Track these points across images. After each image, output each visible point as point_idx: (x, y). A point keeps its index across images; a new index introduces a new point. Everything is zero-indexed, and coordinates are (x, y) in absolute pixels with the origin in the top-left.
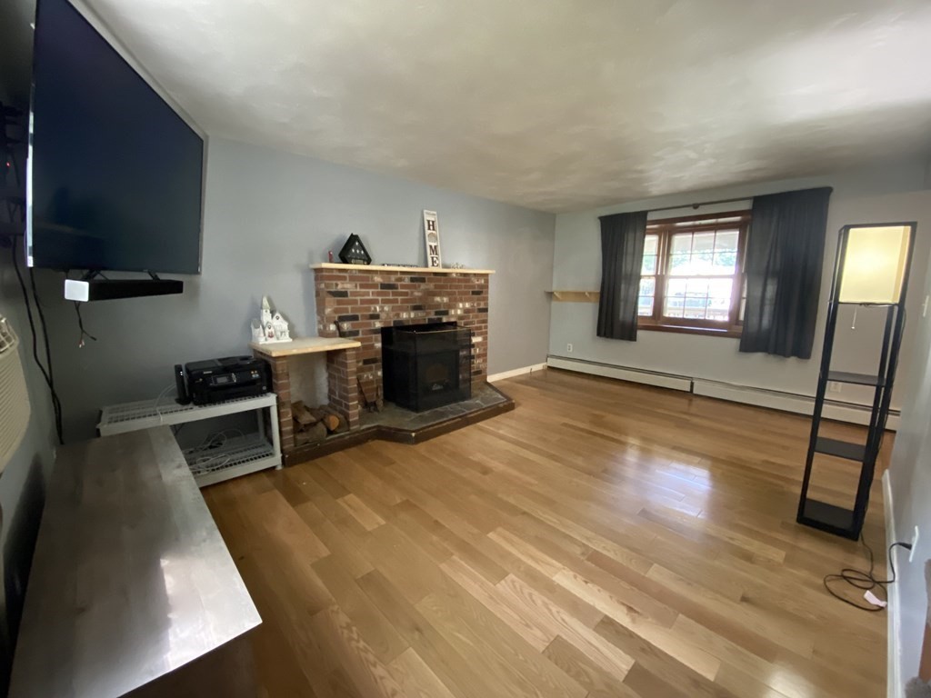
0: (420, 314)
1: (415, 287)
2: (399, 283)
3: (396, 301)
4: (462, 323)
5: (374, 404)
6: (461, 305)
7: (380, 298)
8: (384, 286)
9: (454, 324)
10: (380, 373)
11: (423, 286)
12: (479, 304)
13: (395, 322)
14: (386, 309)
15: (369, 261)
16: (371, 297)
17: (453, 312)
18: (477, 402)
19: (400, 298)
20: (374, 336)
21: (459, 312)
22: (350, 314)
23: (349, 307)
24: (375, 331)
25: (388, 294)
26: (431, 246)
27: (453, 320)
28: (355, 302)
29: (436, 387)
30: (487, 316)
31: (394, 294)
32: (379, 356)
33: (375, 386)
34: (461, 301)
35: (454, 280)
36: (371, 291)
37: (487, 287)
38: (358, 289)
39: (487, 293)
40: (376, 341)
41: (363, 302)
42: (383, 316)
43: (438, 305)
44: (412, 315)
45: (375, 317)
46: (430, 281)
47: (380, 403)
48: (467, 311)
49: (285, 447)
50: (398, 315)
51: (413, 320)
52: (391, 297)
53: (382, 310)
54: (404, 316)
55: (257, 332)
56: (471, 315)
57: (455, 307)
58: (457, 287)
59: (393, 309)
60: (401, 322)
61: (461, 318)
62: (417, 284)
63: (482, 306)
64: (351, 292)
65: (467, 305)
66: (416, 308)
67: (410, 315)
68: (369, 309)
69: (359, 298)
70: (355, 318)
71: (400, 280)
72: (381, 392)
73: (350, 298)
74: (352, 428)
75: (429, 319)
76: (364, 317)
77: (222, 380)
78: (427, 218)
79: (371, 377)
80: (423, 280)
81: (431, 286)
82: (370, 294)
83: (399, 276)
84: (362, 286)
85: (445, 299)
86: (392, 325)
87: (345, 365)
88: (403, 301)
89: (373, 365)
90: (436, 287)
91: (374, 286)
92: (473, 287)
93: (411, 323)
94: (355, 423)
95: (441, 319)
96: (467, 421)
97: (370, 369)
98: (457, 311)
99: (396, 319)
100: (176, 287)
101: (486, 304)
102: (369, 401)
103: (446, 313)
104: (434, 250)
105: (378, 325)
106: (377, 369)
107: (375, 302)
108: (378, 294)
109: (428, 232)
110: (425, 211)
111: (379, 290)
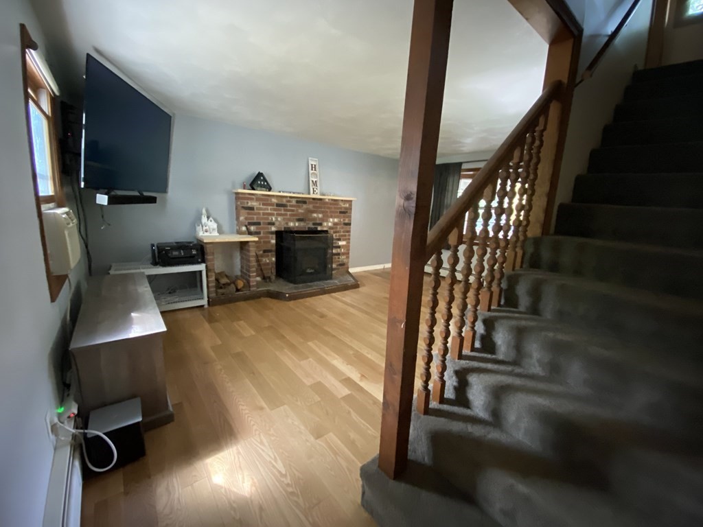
0: (302, 224)
1: (299, 207)
2: (288, 204)
3: (286, 215)
4: (331, 232)
5: (269, 278)
6: (331, 220)
7: (275, 212)
8: (278, 205)
9: (326, 232)
10: (274, 259)
11: (305, 206)
12: (344, 220)
13: (285, 228)
14: (279, 219)
15: (270, 189)
16: (269, 211)
17: (325, 224)
18: (336, 282)
19: (288, 213)
20: (270, 236)
21: (330, 224)
22: (255, 221)
23: (255, 217)
24: (272, 233)
25: (280, 210)
26: (313, 181)
27: (325, 229)
28: (259, 214)
29: (309, 271)
30: (350, 228)
31: (285, 210)
32: (274, 248)
33: (270, 266)
34: (331, 217)
35: (327, 203)
36: (269, 207)
37: (351, 209)
38: (261, 206)
39: (351, 213)
40: (272, 239)
41: (264, 214)
42: (277, 224)
43: (315, 219)
44: (297, 224)
45: (273, 224)
46: (310, 203)
47: (273, 277)
48: (335, 224)
49: (211, 295)
50: (287, 223)
51: (297, 227)
52: (283, 212)
53: (277, 220)
54: (291, 224)
55: (199, 228)
56: (338, 227)
57: (327, 221)
58: (329, 208)
59: (284, 219)
60: (289, 228)
61: (331, 228)
62: (300, 204)
63: (347, 221)
64: (257, 208)
65: (336, 220)
66: (299, 220)
67: (295, 224)
68: (268, 219)
69: (261, 212)
70: (259, 224)
71: (289, 201)
72: (274, 271)
73: (256, 211)
74: (252, 289)
75: (309, 228)
76: (264, 223)
77: (175, 253)
78: (311, 162)
79: (268, 261)
80: (305, 202)
81: (311, 206)
82: (269, 210)
83: (288, 199)
84: (263, 204)
85: (320, 216)
86: (283, 229)
87: (249, 251)
88: (291, 215)
89: (270, 254)
90: (314, 207)
91: (272, 205)
92: (341, 208)
93: (295, 229)
94: (253, 286)
95: (317, 228)
97: (268, 256)
98: (328, 224)
99: (286, 226)
100: (152, 200)
101: (350, 220)
102: (266, 275)
103: (320, 224)
104: (315, 183)
105: (273, 229)
106: (272, 256)
107: (273, 214)
108: (275, 210)
109: (311, 172)
110: (310, 158)
111: (275, 207)
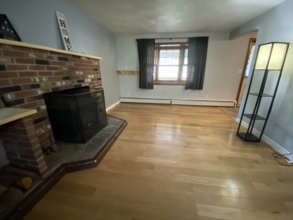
0: (69, 82)
1: (61, 64)
2: (50, 60)
3: (50, 74)
4: (91, 86)
5: (50, 148)
6: (89, 76)
7: (37, 71)
8: (38, 62)
9: (88, 87)
10: (49, 126)
11: (67, 64)
12: (97, 76)
13: (52, 89)
14: (44, 79)
15: (19, 40)
16: (29, 70)
17: (86, 80)
18: (110, 126)
19: (53, 71)
20: (38, 101)
21: (89, 80)
22: (11, 85)
23: (10, 79)
24: (39, 97)
25: (44, 69)
26: (65, 38)
27: (87, 85)
28: (15, 74)
29: (89, 125)
30: (101, 82)
31: (48, 68)
32: (46, 115)
33: (48, 136)
34: (89, 74)
35: (83, 61)
36: (28, 65)
37: (99, 67)
38: (15, 63)
39: (100, 70)
40: (41, 104)
41: (22, 74)
42: (43, 85)
43: (78, 77)
44: (64, 83)
45: (37, 86)
46: (71, 60)
47: (55, 146)
48: (93, 80)
50: (54, 84)
51: (65, 86)
52: (46, 71)
53: (41, 81)
54: (59, 84)
56: (95, 81)
57: (87, 78)
58: (86, 66)
59: (50, 79)
60: (57, 88)
61: (90, 83)
62: (63, 62)
63: (99, 77)
64: (8, 66)
65: (93, 76)
66: (65, 79)
67: (62, 83)
68: (29, 81)
69: (17, 71)
70: (18, 88)
71: (50, 58)
72: (53, 139)
73: (8, 71)
74: (43, 177)
75: (75, 85)
76: (26, 87)
78: (59, 18)
79: (43, 131)
80: (66, 60)
81: (72, 64)
82: (28, 68)
83: (49, 54)
84: (18, 61)
85: (81, 73)
86: (51, 91)
87: (25, 132)
88: (56, 74)
89: (43, 122)
90: (75, 64)
91: (30, 61)
92: (93, 66)
93: (64, 89)
94: (45, 172)
95: (81, 85)
96: (114, 138)
97: (41, 126)
98: (88, 80)
99: (53, 86)
101: (100, 76)
102: (45, 148)
103: (83, 81)
104: (68, 40)
105: (40, 92)
106: (46, 124)
107: (34, 74)
108: (35, 68)
109: (62, 28)
110: (57, 12)
111: (35, 65)
